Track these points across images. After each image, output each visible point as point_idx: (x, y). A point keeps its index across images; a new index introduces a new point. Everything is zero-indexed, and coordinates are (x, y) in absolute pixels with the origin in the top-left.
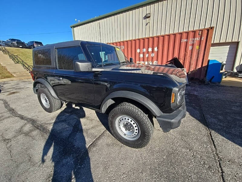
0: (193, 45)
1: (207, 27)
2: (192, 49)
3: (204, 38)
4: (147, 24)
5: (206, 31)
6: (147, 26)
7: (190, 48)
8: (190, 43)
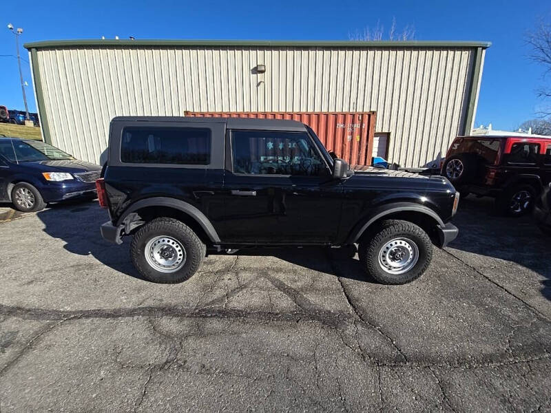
0: (352, 134)
1: (367, 110)
2: (352, 140)
3: (365, 126)
4: (258, 84)
5: (367, 116)
6: (259, 88)
7: (349, 137)
8: (348, 130)
